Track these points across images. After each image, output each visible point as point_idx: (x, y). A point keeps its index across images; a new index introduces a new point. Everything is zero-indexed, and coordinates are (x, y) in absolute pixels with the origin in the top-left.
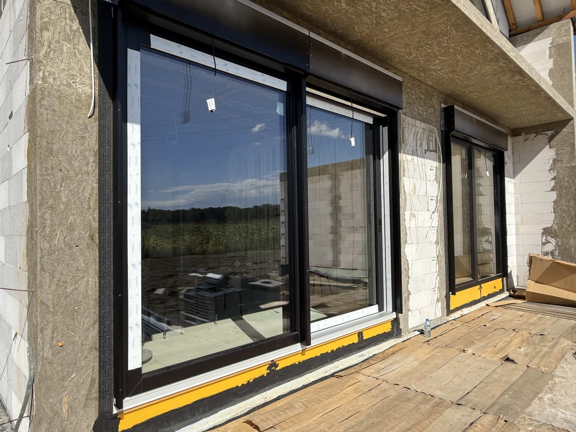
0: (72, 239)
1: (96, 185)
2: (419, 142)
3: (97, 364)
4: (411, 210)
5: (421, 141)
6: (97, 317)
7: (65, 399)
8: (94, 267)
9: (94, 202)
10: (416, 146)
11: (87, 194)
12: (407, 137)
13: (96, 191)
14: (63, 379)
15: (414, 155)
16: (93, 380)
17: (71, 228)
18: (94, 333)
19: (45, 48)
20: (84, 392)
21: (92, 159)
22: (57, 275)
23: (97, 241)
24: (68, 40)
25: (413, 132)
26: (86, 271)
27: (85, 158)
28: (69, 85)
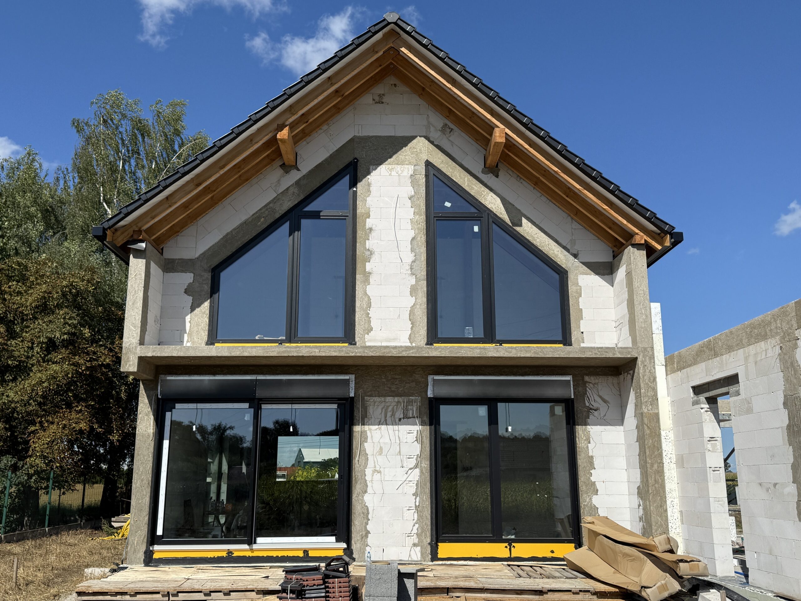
2: (389, 414)
4: (375, 467)
5: (393, 413)
8: (148, 495)
10: (386, 417)
12: (371, 413)
13: (151, 467)
14: (136, 532)
15: (382, 424)
16: (145, 535)
17: (142, 480)
18: (147, 518)
20: (142, 539)
21: (151, 455)
22: (137, 496)
23: (150, 485)
25: (380, 407)
27: (149, 455)
28: (146, 431)
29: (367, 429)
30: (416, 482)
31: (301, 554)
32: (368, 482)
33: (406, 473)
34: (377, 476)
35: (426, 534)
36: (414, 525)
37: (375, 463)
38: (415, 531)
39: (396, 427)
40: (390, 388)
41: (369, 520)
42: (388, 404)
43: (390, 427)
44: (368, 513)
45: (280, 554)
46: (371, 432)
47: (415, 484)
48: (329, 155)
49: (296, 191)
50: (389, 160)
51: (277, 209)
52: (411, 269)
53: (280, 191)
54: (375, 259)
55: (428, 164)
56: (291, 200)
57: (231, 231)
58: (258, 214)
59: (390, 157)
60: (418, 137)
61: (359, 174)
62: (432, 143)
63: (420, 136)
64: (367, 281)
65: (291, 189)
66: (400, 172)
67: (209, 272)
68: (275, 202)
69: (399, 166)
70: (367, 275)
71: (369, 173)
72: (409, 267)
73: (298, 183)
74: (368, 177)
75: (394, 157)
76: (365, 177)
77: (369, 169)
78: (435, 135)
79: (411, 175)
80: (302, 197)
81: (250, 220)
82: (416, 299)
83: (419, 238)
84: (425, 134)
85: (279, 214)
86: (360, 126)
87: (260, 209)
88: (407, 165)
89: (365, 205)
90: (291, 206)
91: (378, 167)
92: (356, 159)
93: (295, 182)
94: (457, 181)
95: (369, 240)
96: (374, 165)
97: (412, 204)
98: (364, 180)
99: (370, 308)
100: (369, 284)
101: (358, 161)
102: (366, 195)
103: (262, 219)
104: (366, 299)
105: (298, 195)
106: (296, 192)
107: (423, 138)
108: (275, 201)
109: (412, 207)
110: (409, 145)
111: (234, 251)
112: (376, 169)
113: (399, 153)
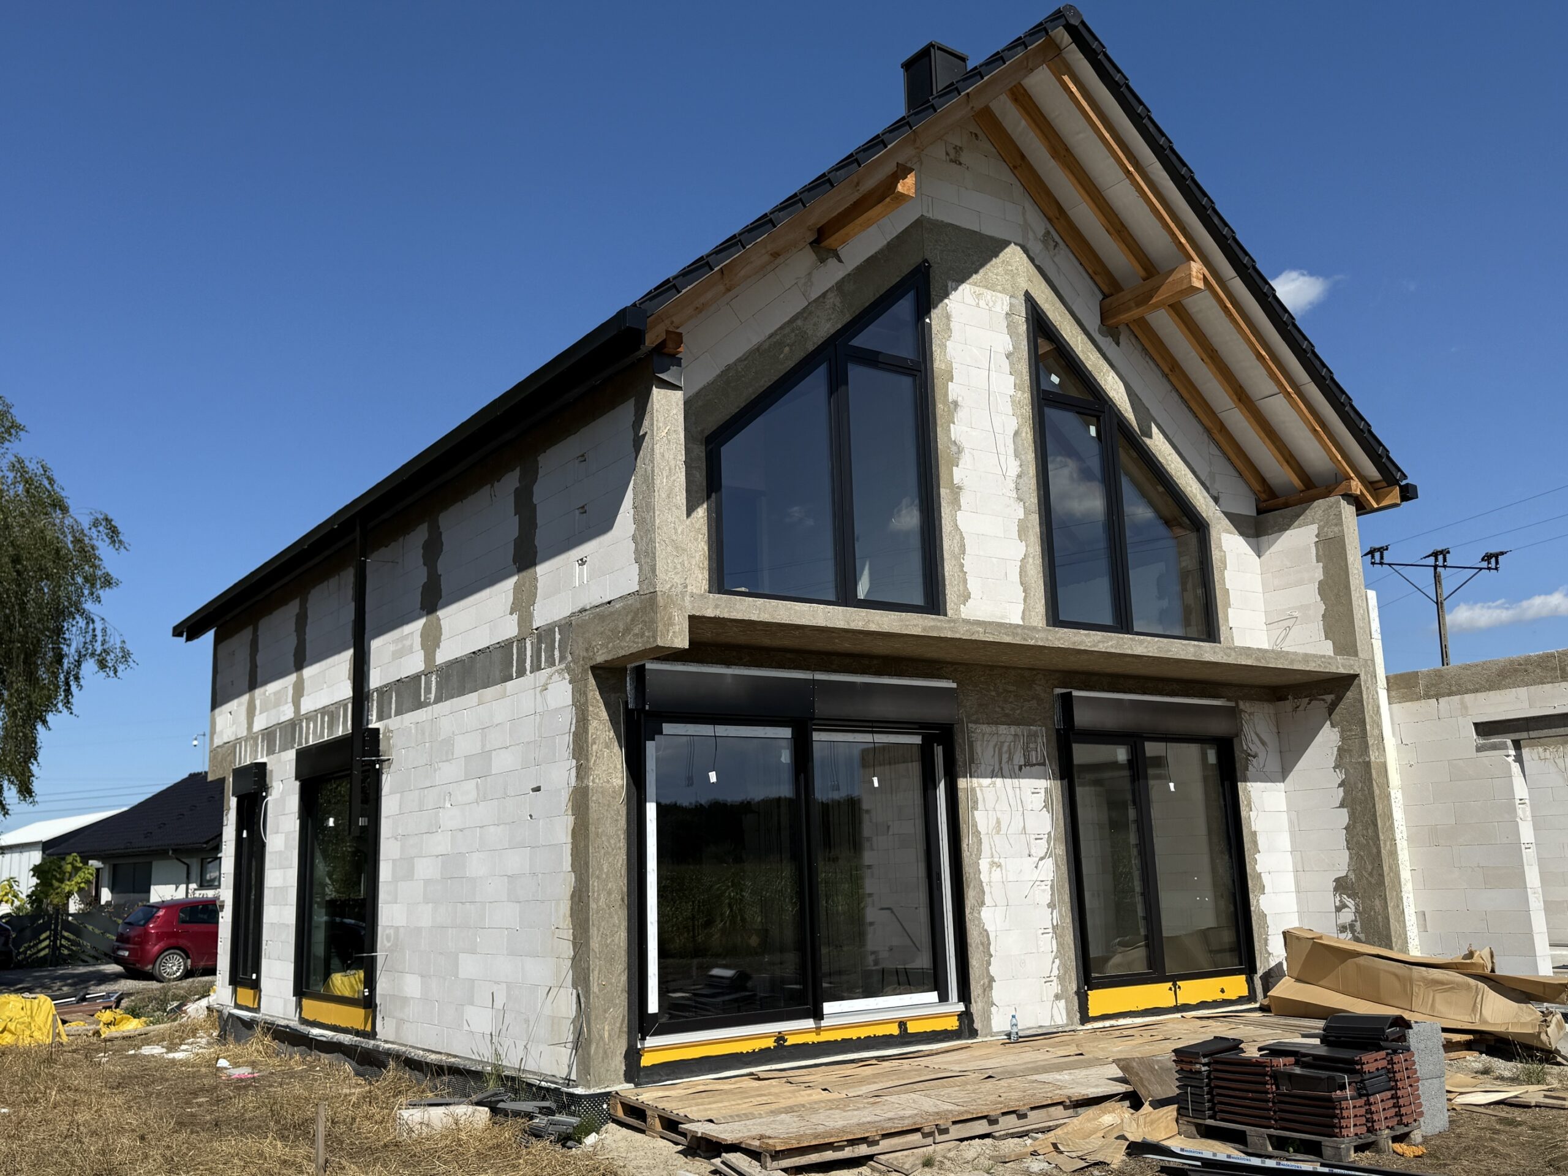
0: (610, 901)
1: (625, 857)
2: (1005, 757)
3: (626, 1004)
4: (992, 857)
5: (1010, 754)
6: (626, 965)
7: (606, 1028)
8: (624, 924)
9: (624, 872)
10: (1000, 763)
11: (619, 865)
12: (980, 754)
14: (605, 1011)
15: (997, 777)
16: (624, 1016)
17: (609, 893)
18: (624, 978)
19: (594, 758)
20: (618, 1025)
21: (622, 836)
22: (602, 929)
23: (626, 902)
24: (607, 747)
25: (992, 744)
26: (619, 927)
27: (618, 836)
28: (608, 782)
29: (976, 785)
30: (1049, 883)
31: (894, 1030)
32: (984, 884)
33: (1036, 867)
34: (996, 874)
35: (1070, 977)
36: (1053, 962)
37: (991, 848)
38: (1055, 972)
39: (1016, 781)
40: (1003, 709)
41: (991, 956)
42: (1002, 739)
43: (1008, 781)
44: (989, 944)
45: (863, 1033)
46: (981, 790)
47: (1049, 887)
48: (885, 242)
49: (838, 301)
50: (974, 276)
51: (810, 333)
52: (1017, 489)
53: (814, 296)
54: (965, 460)
55: (1029, 298)
56: (830, 319)
57: (735, 363)
58: (778, 337)
59: (976, 272)
60: (1013, 244)
61: (933, 293)
62: (1032, 260)
63: (1016, 244)
64: (956, 503)
65: (830, 295)
66: (991, 304)
67: (701, 444)
68: (806, 318)
69: (989, 292)
70: (956, 490)
71: (946, 295)
72: (1014, 485)
73: (840, 286)
74: (946, 301)
75: (982, 272)
76: (942, 300)
77: (947, 286)
78: (1036, 247)
79: (1007, 314)
80: (848, 318)
81: (766, 345)
82: (1027, 546)
83: (1024, 434)
84: (1021, 242)
85: (814, 343)
86: (930, 199)
87: (781, 328)
88: (1000, 292)
89: (945, 355)
90: (832, 331)
91: (959, 285)
92: (926, 261)
93: (836, 284)
94: (1067, 339)
95: (954, 423)
96: (954, 280)
97: (1011, 368)
98: (940, 306)
99: (964, 554)
100: (960, 510)
101: (930, 266)
102: (946, 336)
103: (787, 349)
104: (958, 537)
105: (842, 312)
106: (838, 304)
107: (1019, 248)
108: (805, 315)
109: (1011, 374)
110: (1001, 255)
111: (743, 405)
112: (956, 289)
113: (988, 266)
